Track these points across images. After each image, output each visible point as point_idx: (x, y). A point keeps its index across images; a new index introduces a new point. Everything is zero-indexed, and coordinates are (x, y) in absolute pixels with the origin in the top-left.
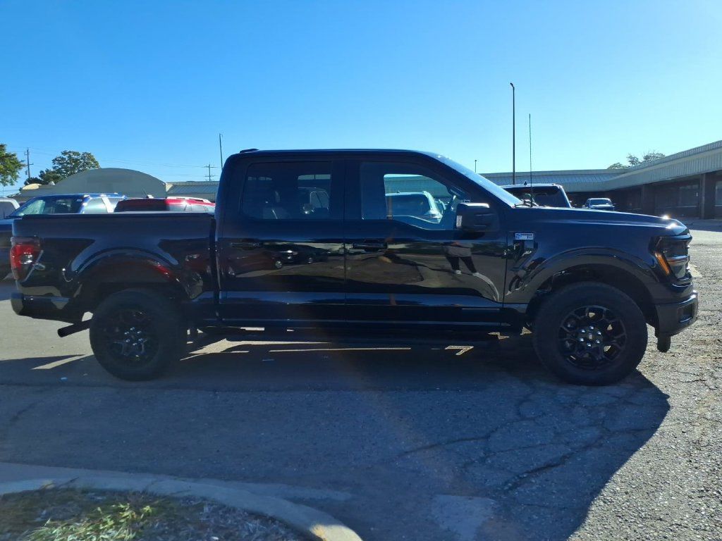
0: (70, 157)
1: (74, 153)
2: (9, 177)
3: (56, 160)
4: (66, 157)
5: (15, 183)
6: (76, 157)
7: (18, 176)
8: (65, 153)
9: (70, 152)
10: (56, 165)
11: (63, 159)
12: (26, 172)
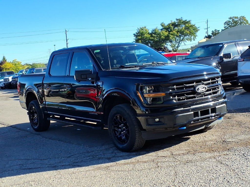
0: (233, 20)
1: (235, 18)
2: (192, 37)
3: (226, 22)
4: (231, 20)
5: (195, 39)
6: (236, 19)
7: (197, 36)
8: (230, 18)
9: (233, 17)
10: (226, 26)
11: (229, 22)
12: (206, 32)
